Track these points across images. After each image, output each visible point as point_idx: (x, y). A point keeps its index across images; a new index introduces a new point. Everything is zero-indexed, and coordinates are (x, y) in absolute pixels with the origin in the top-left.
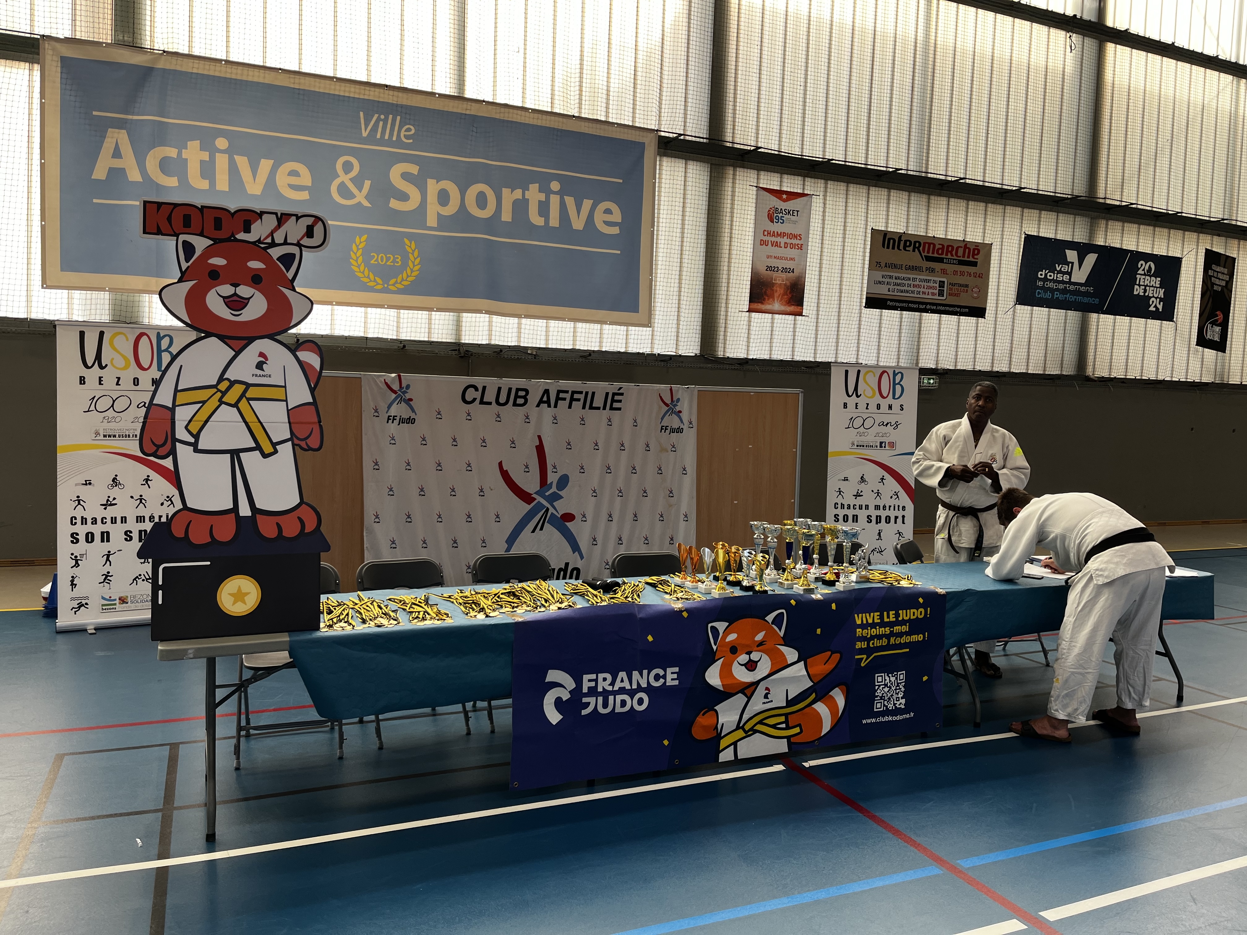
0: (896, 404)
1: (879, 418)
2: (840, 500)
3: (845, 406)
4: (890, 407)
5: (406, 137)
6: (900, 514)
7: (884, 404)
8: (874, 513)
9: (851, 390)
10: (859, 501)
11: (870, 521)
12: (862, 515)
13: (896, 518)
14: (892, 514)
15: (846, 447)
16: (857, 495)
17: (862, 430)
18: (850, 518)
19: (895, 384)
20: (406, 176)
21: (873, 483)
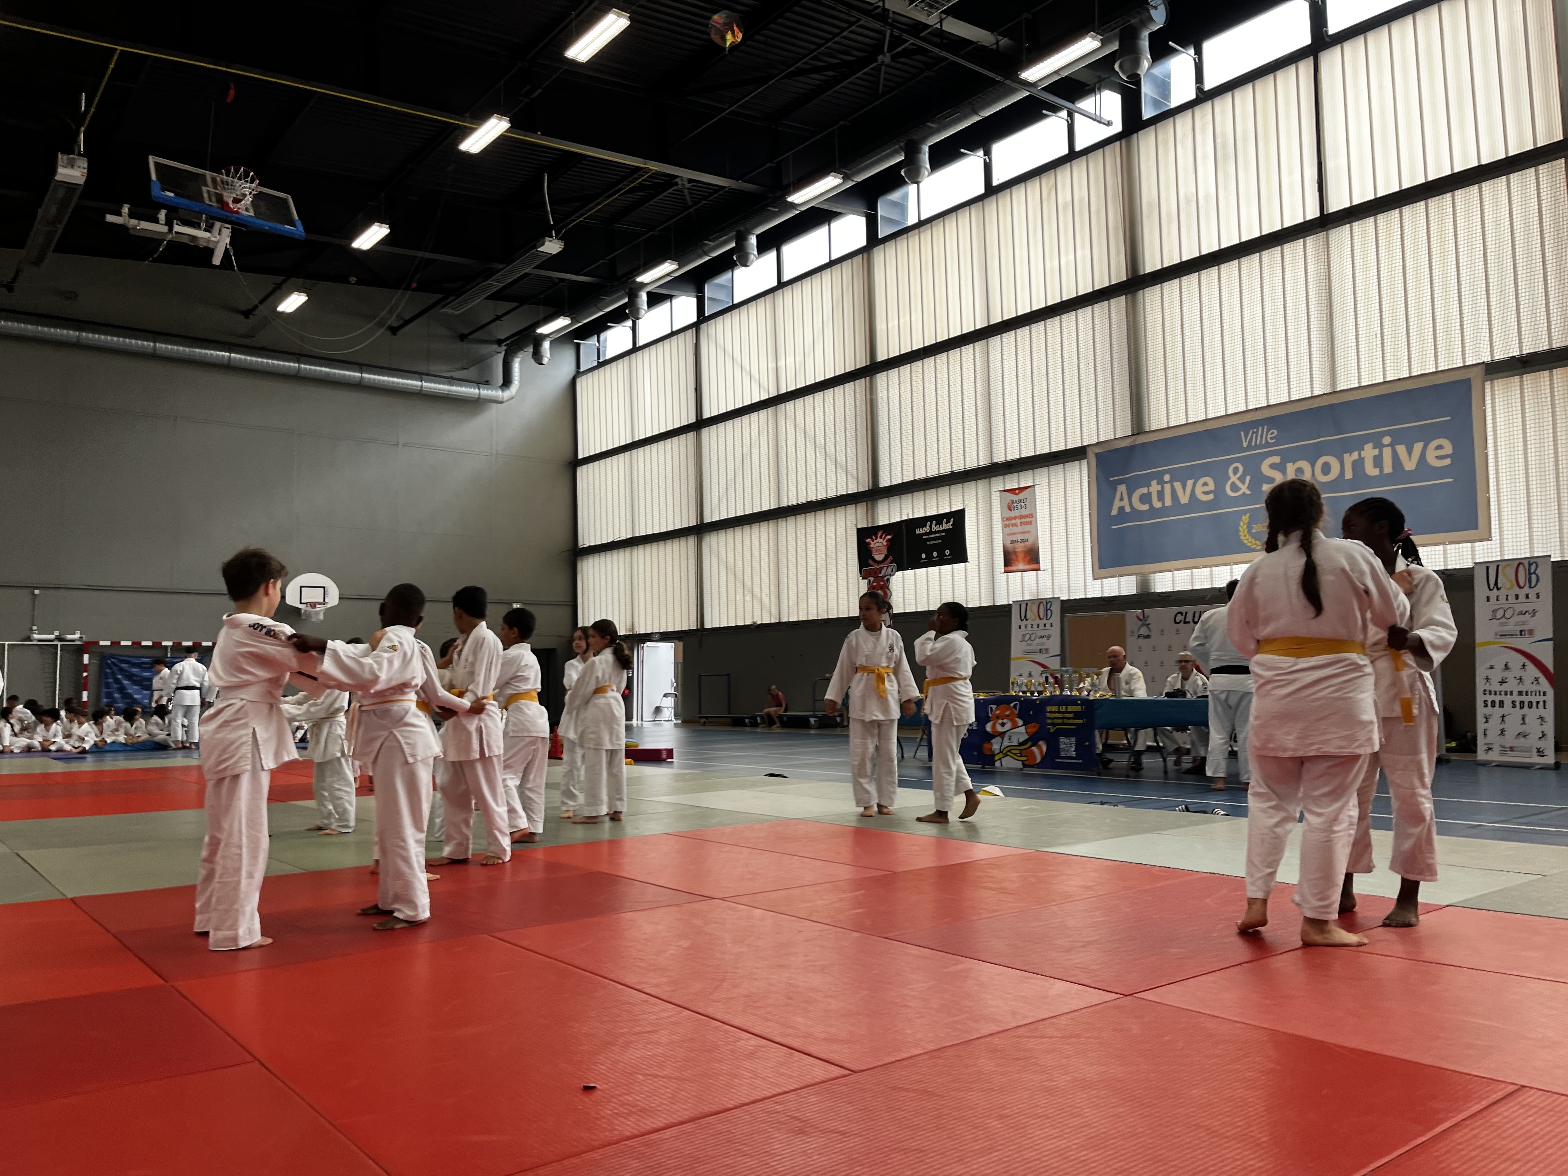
0: (1532, 593)
1: (1519, 608)
2: (1488, 687)
3: (1488, 599)
4: (1527, 596)
5: (1271, 439)
6: (1541, 699)
7: (1522, 593)
8: (1518, 699)
9: (1492, 585)
10: (1504, 687)
11: (1514, 706)
12: (1508, 700)
13: (1538, 703)
14: (1534, 699)
15: (1491, 638)
16: (1503, 682)
17: (1503, 620)
18: (1497, 704)
19: (1530, 574)
20: (1273, 466)
21: (1516, 671)
